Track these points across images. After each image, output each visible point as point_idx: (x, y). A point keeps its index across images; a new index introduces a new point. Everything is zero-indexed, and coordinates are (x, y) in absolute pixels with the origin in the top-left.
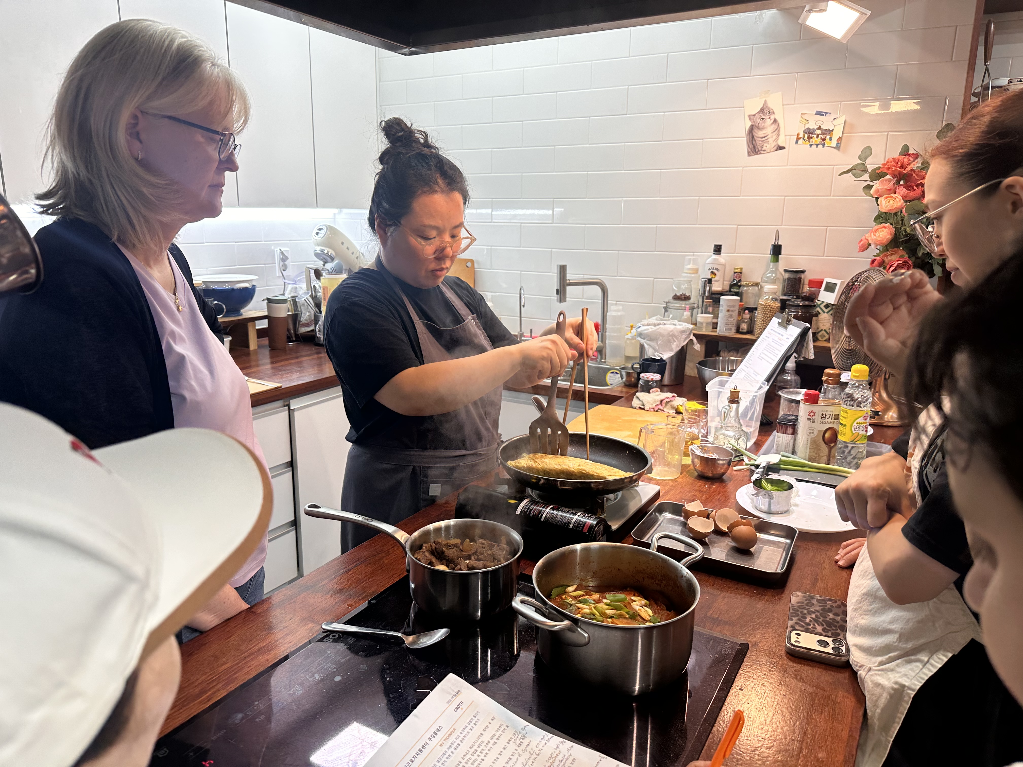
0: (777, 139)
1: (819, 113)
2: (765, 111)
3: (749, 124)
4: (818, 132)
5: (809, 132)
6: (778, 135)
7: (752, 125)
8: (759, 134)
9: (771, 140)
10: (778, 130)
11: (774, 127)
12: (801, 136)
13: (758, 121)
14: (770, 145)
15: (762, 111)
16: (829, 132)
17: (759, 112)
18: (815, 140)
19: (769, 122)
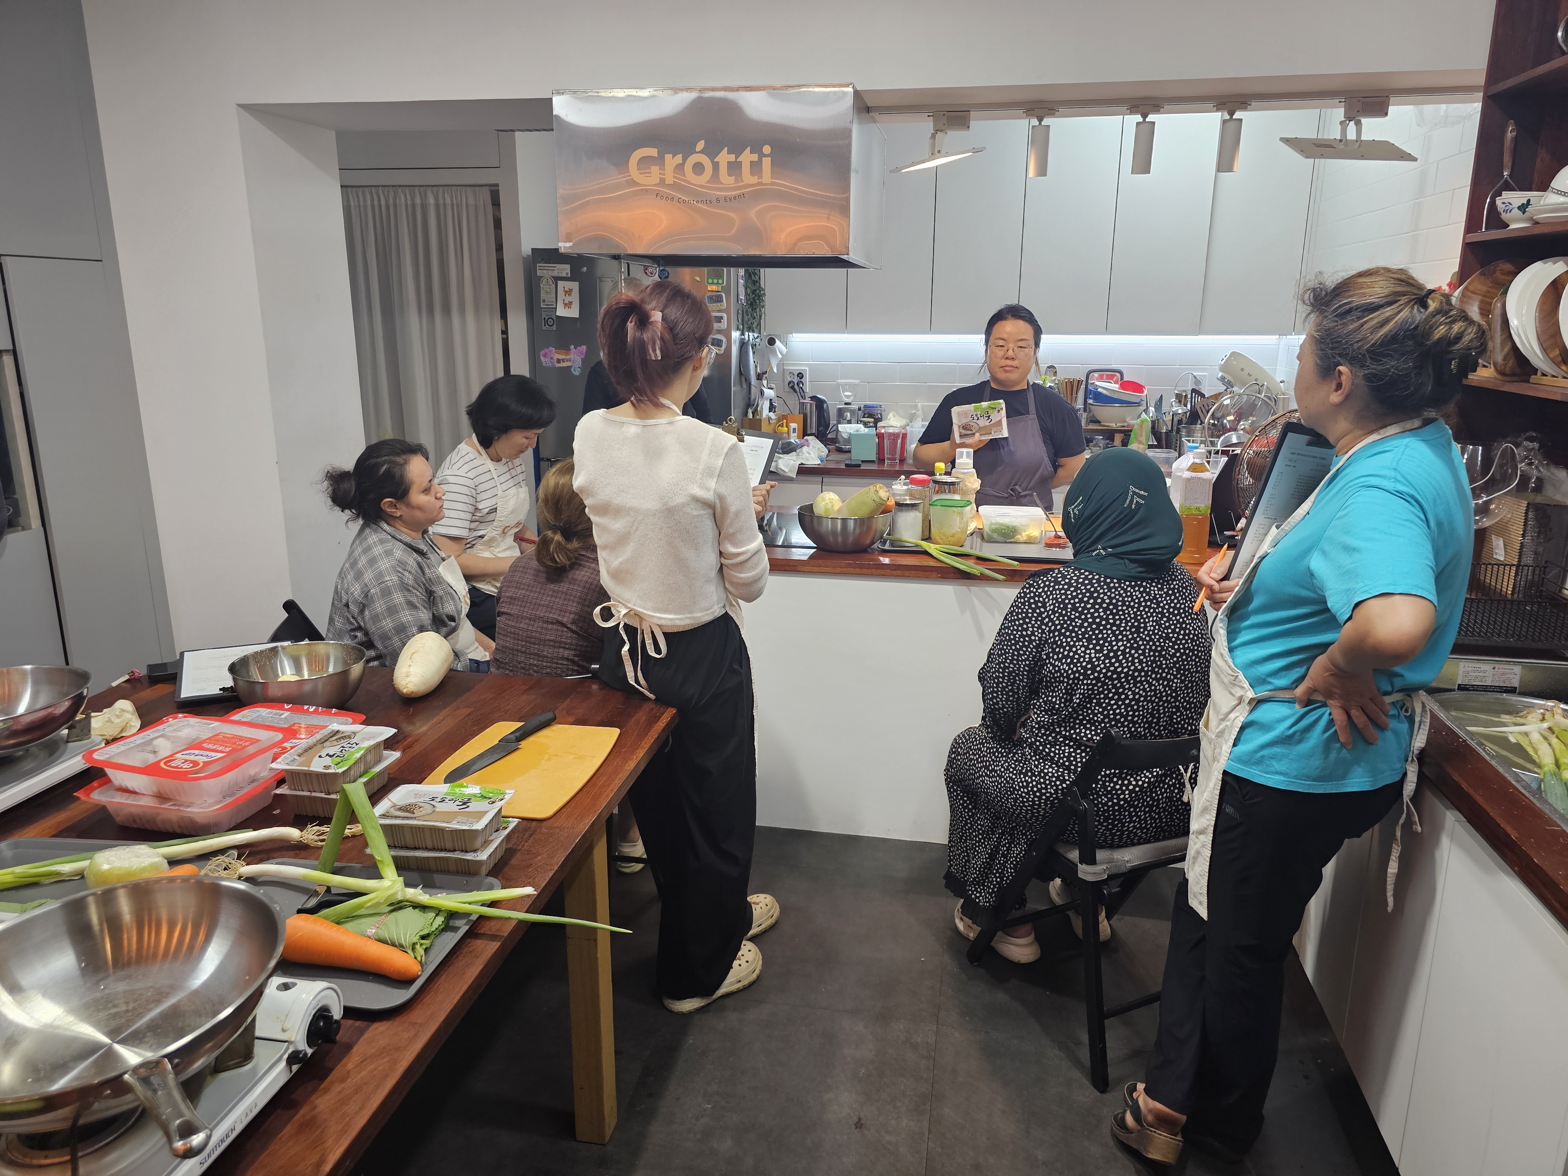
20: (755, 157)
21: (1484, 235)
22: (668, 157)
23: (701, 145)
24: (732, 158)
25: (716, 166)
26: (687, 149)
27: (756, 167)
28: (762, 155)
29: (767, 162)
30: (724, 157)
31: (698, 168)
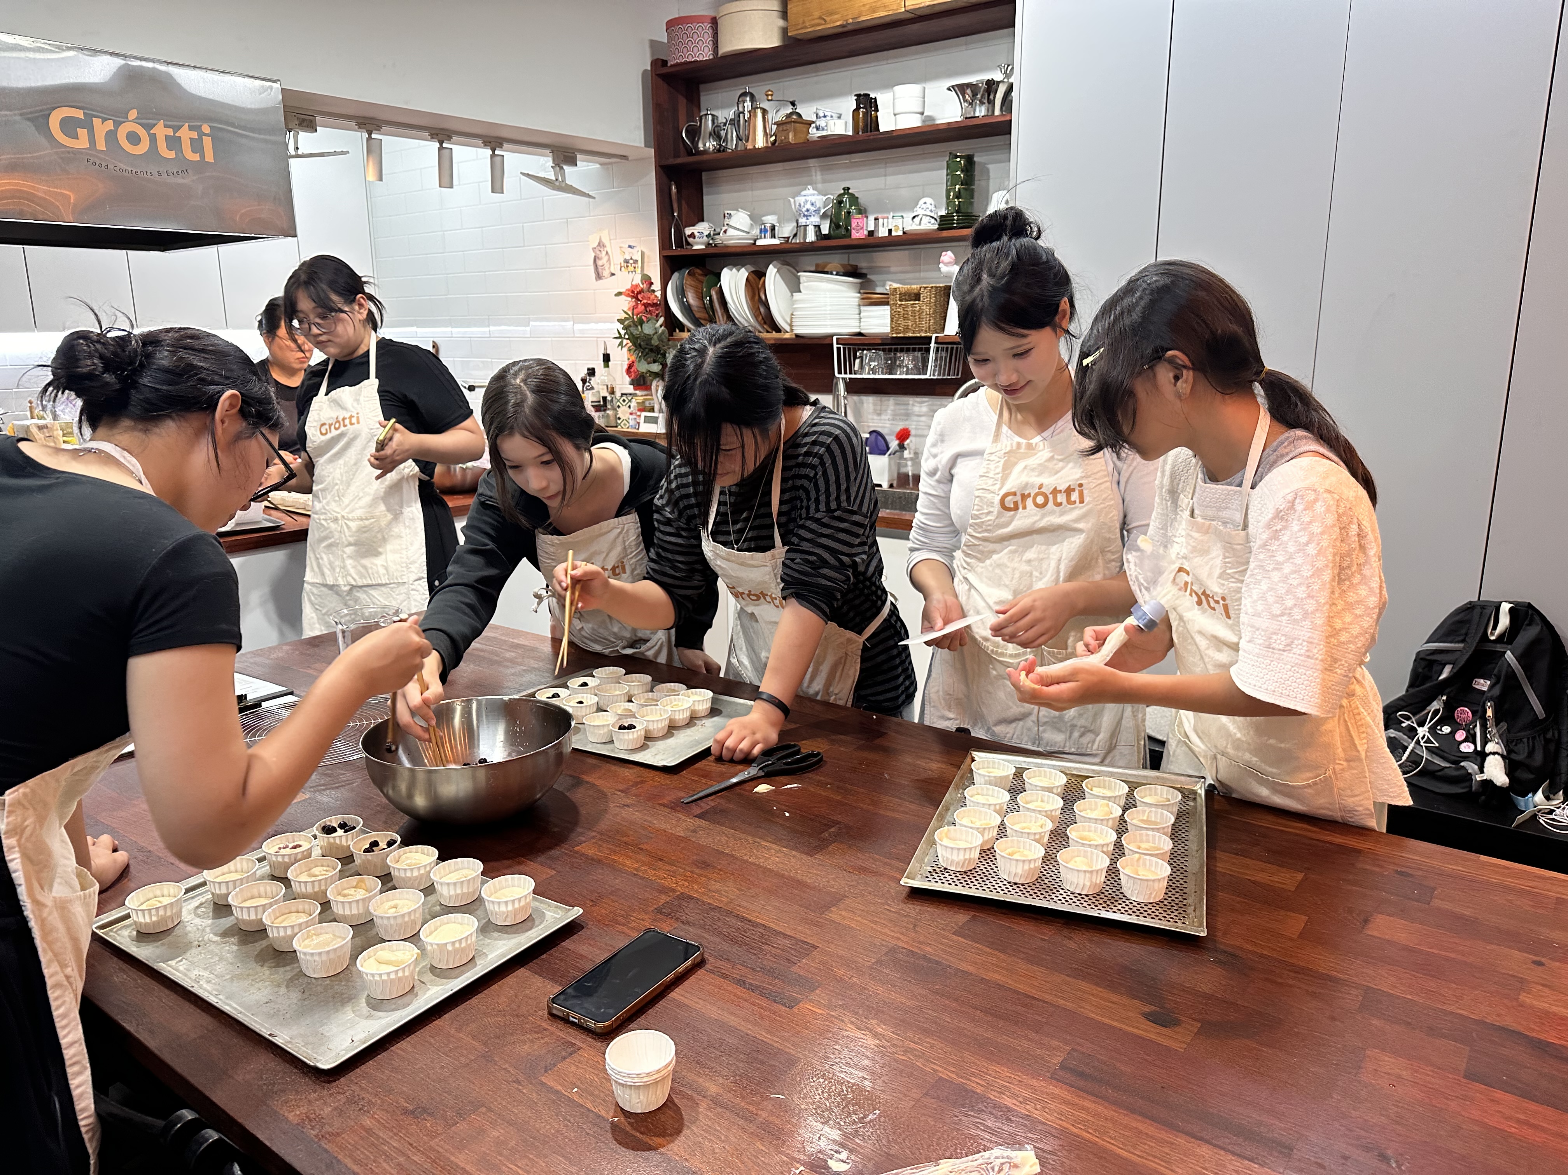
0: (609, 268)
1: (630, 247)
2: (601, 245)
3: (593, 255)
4: (631, 261)
5: (626, 261)
6: (610, 264)
7: (596, 256)
8: (599, 263)
9: (607, 268)
10: (609, 260)
11: (607, 257)
13: (599, 252)
14: (606, 273)
15: (599, 245)
16: (636, 262)
18: (631, 268)
19: (604, 253)
20: (195, 135)
21: (675, 250)
22: (97, 122)
23: (133, 114)
24: (170, 132)
25: (153, 138)
26: (120, 118)
27: (197, 146)
28: (201, 134)
29: (207, 142)
30: (161, 131)
31: (134, 138)
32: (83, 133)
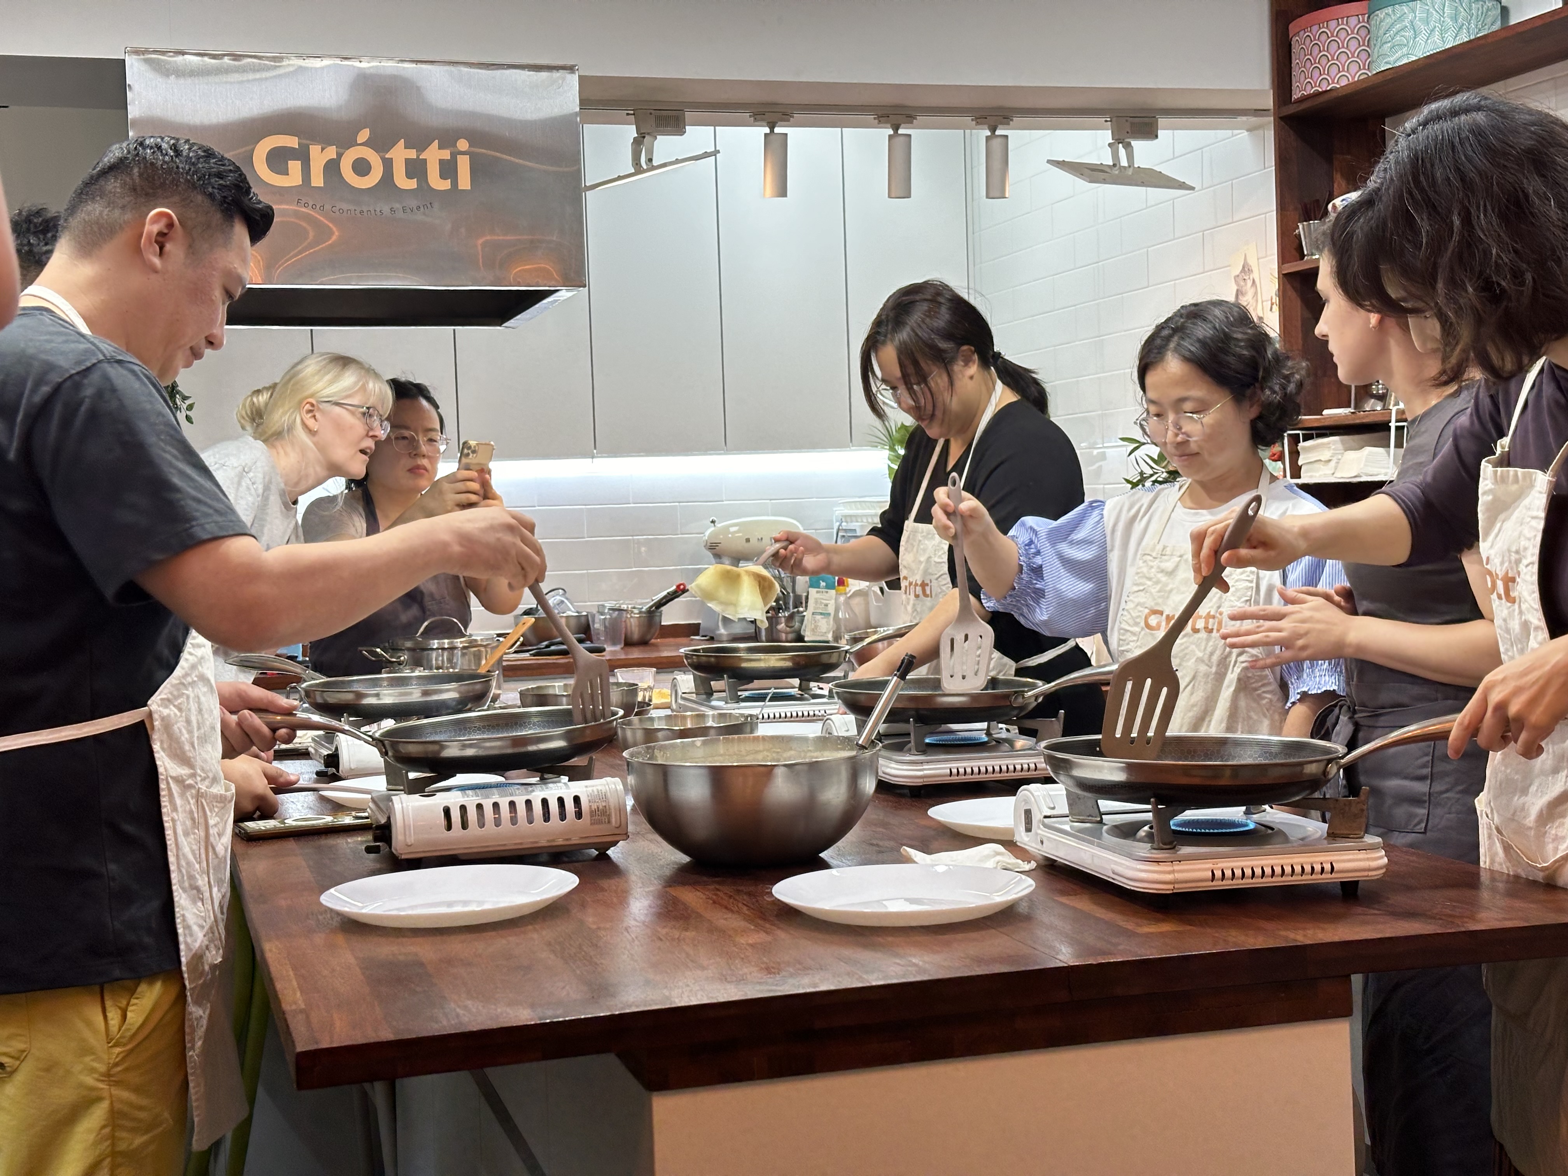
2: (1246, 269)
3: (1235, 288)
6: (1257, 301)
7: (1237, 290)
10: (1256, 293)
11: (1253, 290)
12: (1274, 301)
13: (1242, 283)
15: (1243, 269)
17: (1241, 272)
19: (1249, 283)
20: (446, 154)
22: (315, 150)
23: (364, 135)
24: (412, 154)
26: (346, 141)
27: (448, 169)
28: (456, 153)
29: (463, 162)
31: (362, 167)
32: (295, 166)
